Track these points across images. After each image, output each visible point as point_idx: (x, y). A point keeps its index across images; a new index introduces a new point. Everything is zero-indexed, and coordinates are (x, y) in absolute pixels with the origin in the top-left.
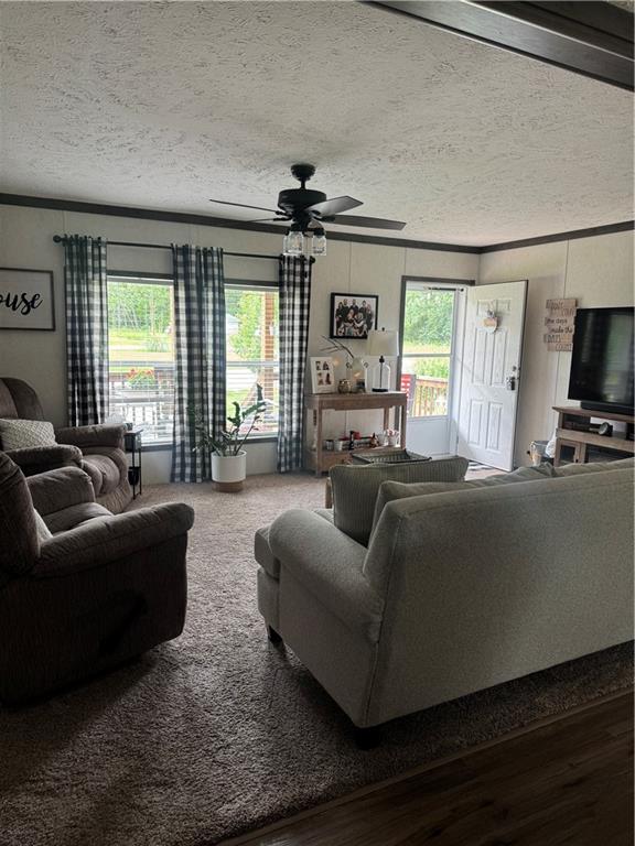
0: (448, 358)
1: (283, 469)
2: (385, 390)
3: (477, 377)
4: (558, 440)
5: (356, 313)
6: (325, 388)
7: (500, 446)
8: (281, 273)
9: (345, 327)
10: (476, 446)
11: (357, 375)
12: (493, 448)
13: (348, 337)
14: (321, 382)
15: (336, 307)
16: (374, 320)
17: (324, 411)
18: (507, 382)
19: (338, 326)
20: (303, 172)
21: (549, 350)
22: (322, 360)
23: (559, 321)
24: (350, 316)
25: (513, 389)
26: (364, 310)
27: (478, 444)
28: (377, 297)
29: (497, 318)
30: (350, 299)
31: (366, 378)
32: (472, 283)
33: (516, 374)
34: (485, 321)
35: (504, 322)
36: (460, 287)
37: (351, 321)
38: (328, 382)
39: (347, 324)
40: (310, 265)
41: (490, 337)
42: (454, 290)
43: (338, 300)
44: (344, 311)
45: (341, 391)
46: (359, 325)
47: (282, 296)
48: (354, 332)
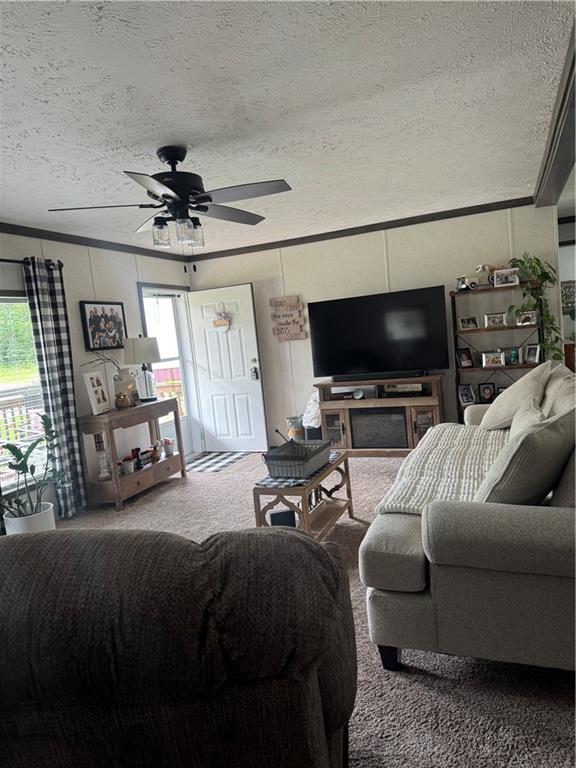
0: (178, 361)
1: (70, 514)
2: (155, 399)
3: (214, 373)
4: (322, 411)
5: (106, 322)
6: (104, 406)
7: (253, 432)
8: (28, 279)
9: (99, 337)
10: (227, 437)
11: (130, 387)
12: (246, 434)
13: (104, 348)
14: (99, 401)
15: (88, 317)
16: (123, 328)
17: (115, 431)
18: (249, 373)
19: (93, 338)
20: (173, 153)
21: (280, 340)
22: (94, 374)
23: (284, 316)
24: (102, 325)
25: (257, 378)
26: (113, 318)
27: (228, 434)
28: (121, 304)
29: (227, 318)
30: (99, 307)
31: (138, 388)
32: (188, 289)
33: (257, 365)
34: (214, 322)
35: (235, 321)
36: (176, 292)
37: (104, 331)
38: (105, 399)
39: (101, 334)
40: (60, 270)
41: (222, 337)
42: (173, 296)
43: (89, 308)
44: (96, 320)
45: (120, 406)
46: (112, 334)
47: (32, 306)
48: (109, 342)
